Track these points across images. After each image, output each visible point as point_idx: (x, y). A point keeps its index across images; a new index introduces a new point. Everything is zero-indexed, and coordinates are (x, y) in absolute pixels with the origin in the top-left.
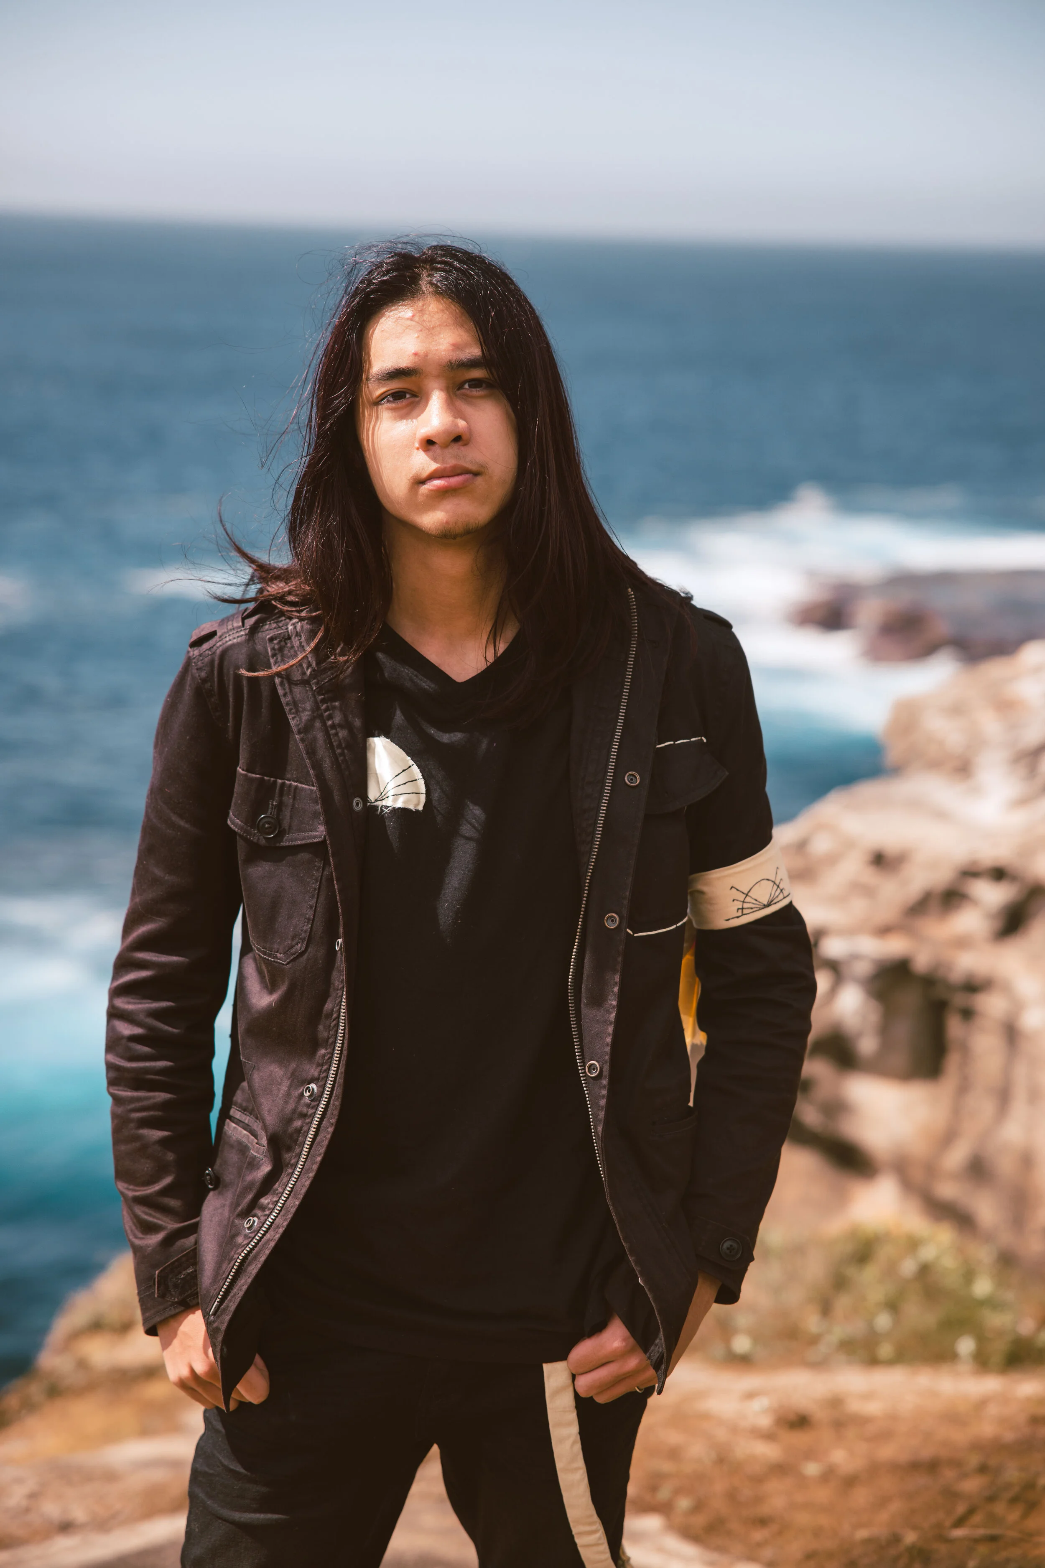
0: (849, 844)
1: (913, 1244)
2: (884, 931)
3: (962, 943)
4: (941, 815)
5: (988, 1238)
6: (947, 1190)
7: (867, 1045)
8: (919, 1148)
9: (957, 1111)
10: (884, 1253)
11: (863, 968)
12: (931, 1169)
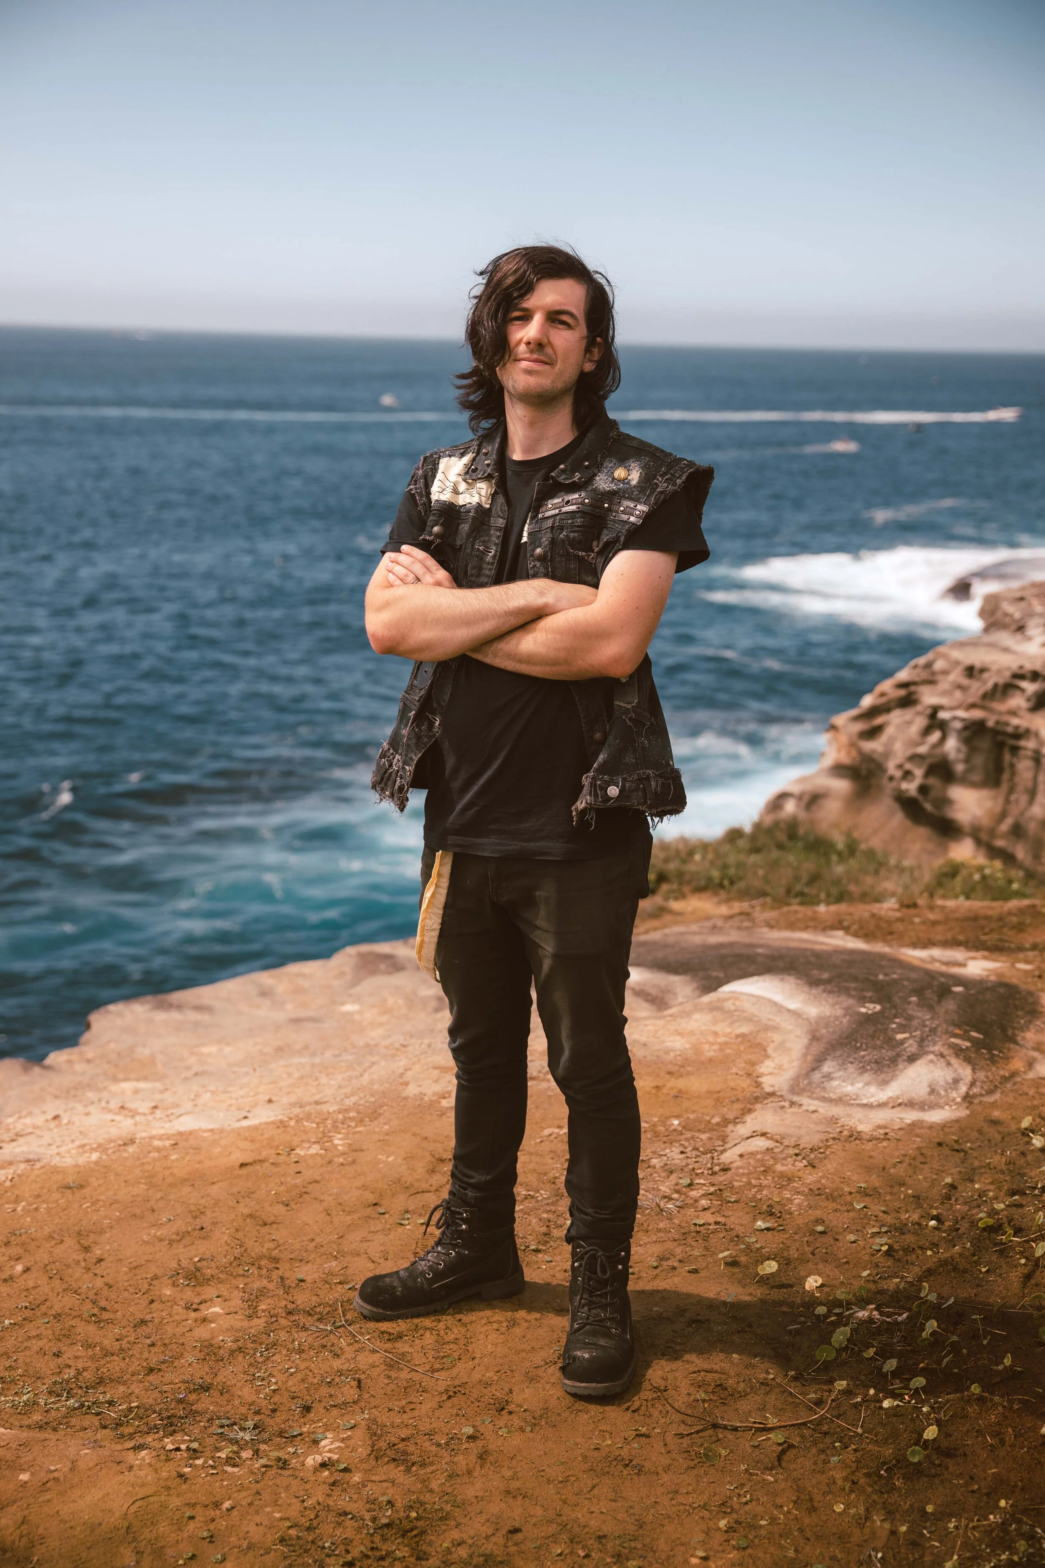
0: (957, 663)
1: (981, 869)
2: (973, 706)
3: (1013, 713)
4: (1006, 650)
5: (1021, 867)
6: (1000, 843)
7: (960, 768)
8: (986, 822)
9: (1007, 801)
10: (964, 872)
11: (958, 725)
12: (992, 833)
